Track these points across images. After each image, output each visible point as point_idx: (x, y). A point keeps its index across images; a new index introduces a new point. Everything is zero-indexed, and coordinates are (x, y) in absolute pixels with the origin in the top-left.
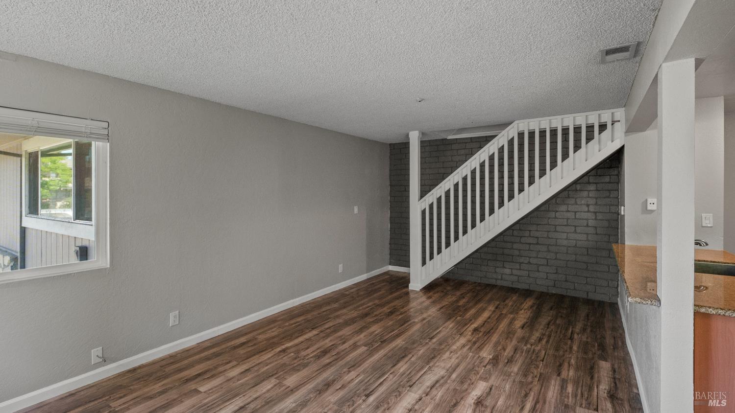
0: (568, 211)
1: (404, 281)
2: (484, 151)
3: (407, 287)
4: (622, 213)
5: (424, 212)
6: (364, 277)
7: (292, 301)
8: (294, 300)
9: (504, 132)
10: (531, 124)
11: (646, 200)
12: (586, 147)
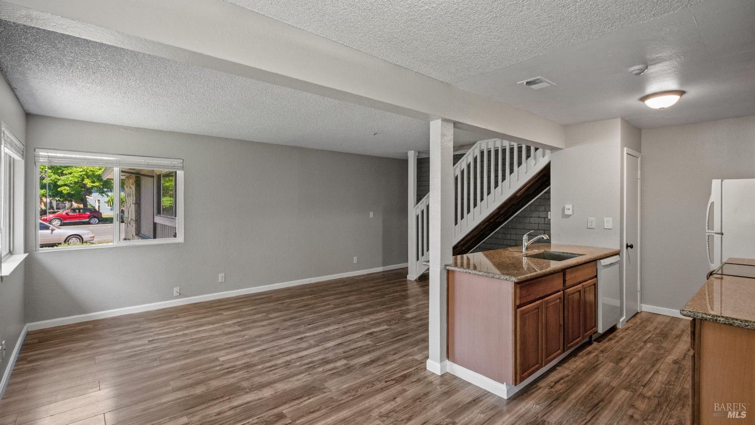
0: (539, 217)
1: (404, 273)
2: (457, 166)
3: (406, 278)
4: (549, 218)
5: (418, 217)
6: (380, 269)
7: (309, 279)
8: (312, 279)
9: (470, 151)
10: (490, 143)
11: (564, 207)
12: (527, 163)
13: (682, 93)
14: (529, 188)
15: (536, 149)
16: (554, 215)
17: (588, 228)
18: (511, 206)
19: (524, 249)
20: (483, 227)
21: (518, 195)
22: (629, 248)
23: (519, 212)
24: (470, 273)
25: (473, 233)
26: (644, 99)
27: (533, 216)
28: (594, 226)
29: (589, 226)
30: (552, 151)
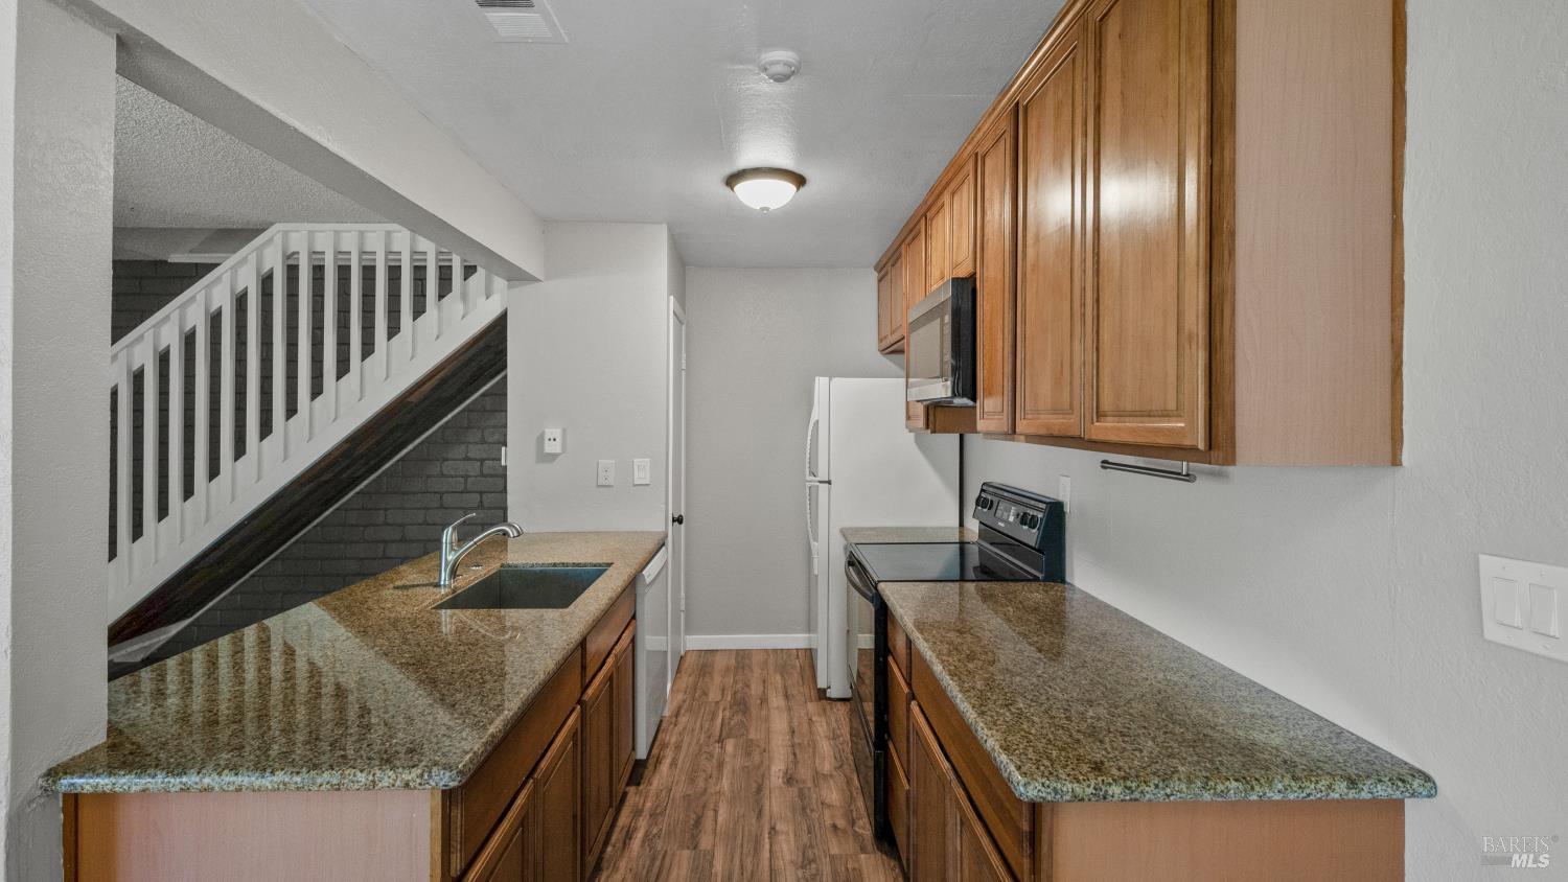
2: (194, 298)
4: (503, 463)
9: (247, 251)
10: (319, 237)
11: (543, 433)
12: (439, 309)
13: (800, 181)
14: (443, 381)
15: (469, 271)
16: (515, 457)
17: (598, 486)
18: (391, 432)
19: (444, 576)
20: (297, 498)
21: (413, 399)
22: (676, 523)
23: (410, 447)
24: (208, 789)
25: (256, 522)
26: (732, 180)
27: (450, 456)
28: (611, 481)
29: (601, 481)
30: (512, 283)
